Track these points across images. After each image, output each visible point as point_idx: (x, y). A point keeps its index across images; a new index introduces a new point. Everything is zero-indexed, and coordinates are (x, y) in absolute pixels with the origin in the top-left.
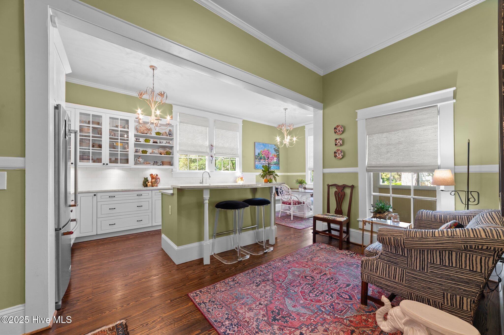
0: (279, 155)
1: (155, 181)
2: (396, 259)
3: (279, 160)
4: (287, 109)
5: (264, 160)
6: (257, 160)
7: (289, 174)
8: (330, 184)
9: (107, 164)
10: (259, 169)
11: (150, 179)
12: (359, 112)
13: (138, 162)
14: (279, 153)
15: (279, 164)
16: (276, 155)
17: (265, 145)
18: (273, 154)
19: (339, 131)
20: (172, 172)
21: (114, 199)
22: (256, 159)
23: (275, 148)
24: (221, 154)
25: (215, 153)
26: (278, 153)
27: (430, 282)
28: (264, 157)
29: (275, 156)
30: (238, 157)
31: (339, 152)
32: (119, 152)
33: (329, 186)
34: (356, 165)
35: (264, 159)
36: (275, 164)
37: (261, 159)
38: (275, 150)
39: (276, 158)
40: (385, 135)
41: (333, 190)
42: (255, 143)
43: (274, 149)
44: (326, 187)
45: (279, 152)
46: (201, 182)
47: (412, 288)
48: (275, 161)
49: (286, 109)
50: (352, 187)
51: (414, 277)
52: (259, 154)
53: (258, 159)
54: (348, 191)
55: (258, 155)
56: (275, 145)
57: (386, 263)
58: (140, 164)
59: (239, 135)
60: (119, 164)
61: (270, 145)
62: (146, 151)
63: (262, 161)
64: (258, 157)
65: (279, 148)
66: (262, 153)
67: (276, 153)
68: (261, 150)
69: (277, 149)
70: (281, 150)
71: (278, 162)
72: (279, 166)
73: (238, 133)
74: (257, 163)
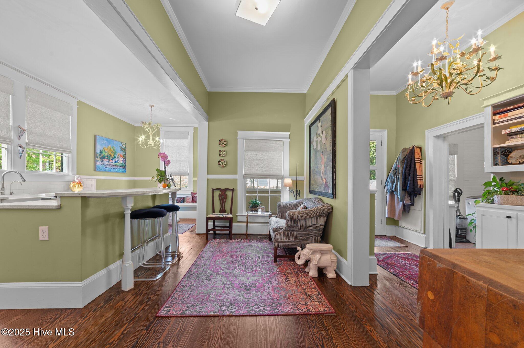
0: (125, 155)
2: (294, 228)
3: (126, 161)
4: (154, 106)
6: (99, 159)
7: (136, 178)
8: (214, 188)
10: (101, 172)
12: (240, 133)
14: (126, 153)
15: (125, 166)
16: (122, 154)
17: (109, 141)
18: (119, 154)
19: (223, 144)
22: (97, 157)
23: (121, 146)
24: (40, 144)
25: (27, 141)
26: (125, 153)
27: (307, 235)
28: (107, 156)
30: (71, 152)
31: (223, 161)
33: (213, 190)
34: (236, 173)
35: (107, 159)
36: (121, 166)
37: (103, 158)
38: (121, 149)
39: (122, 159)
40: (255, 153)
41: (217, 193)
42: (95, 136)
43: (120, 147)
44: (211, 191)
45: (125, 152)
47: (300, 241)
48: (121, 162)
49: (152, 106)
50: (233, 190)
51: (301, 235)
52: (101, 152)
54: (229, 194)
55: (100, 152)
56: (121, 143)
57: (289, 232)
59: (72, 120)
61: (115, 142)
63: (105, 160)
64: (100, 155)
65: (126, 147)
66: (105, 151)
67: (123, 153)
68: (104, 147)
69: (124, 148)
70: (128, 150)
71: (124, 164)
72: (126, 169)
73: (70, 117)
74: (98, 163)
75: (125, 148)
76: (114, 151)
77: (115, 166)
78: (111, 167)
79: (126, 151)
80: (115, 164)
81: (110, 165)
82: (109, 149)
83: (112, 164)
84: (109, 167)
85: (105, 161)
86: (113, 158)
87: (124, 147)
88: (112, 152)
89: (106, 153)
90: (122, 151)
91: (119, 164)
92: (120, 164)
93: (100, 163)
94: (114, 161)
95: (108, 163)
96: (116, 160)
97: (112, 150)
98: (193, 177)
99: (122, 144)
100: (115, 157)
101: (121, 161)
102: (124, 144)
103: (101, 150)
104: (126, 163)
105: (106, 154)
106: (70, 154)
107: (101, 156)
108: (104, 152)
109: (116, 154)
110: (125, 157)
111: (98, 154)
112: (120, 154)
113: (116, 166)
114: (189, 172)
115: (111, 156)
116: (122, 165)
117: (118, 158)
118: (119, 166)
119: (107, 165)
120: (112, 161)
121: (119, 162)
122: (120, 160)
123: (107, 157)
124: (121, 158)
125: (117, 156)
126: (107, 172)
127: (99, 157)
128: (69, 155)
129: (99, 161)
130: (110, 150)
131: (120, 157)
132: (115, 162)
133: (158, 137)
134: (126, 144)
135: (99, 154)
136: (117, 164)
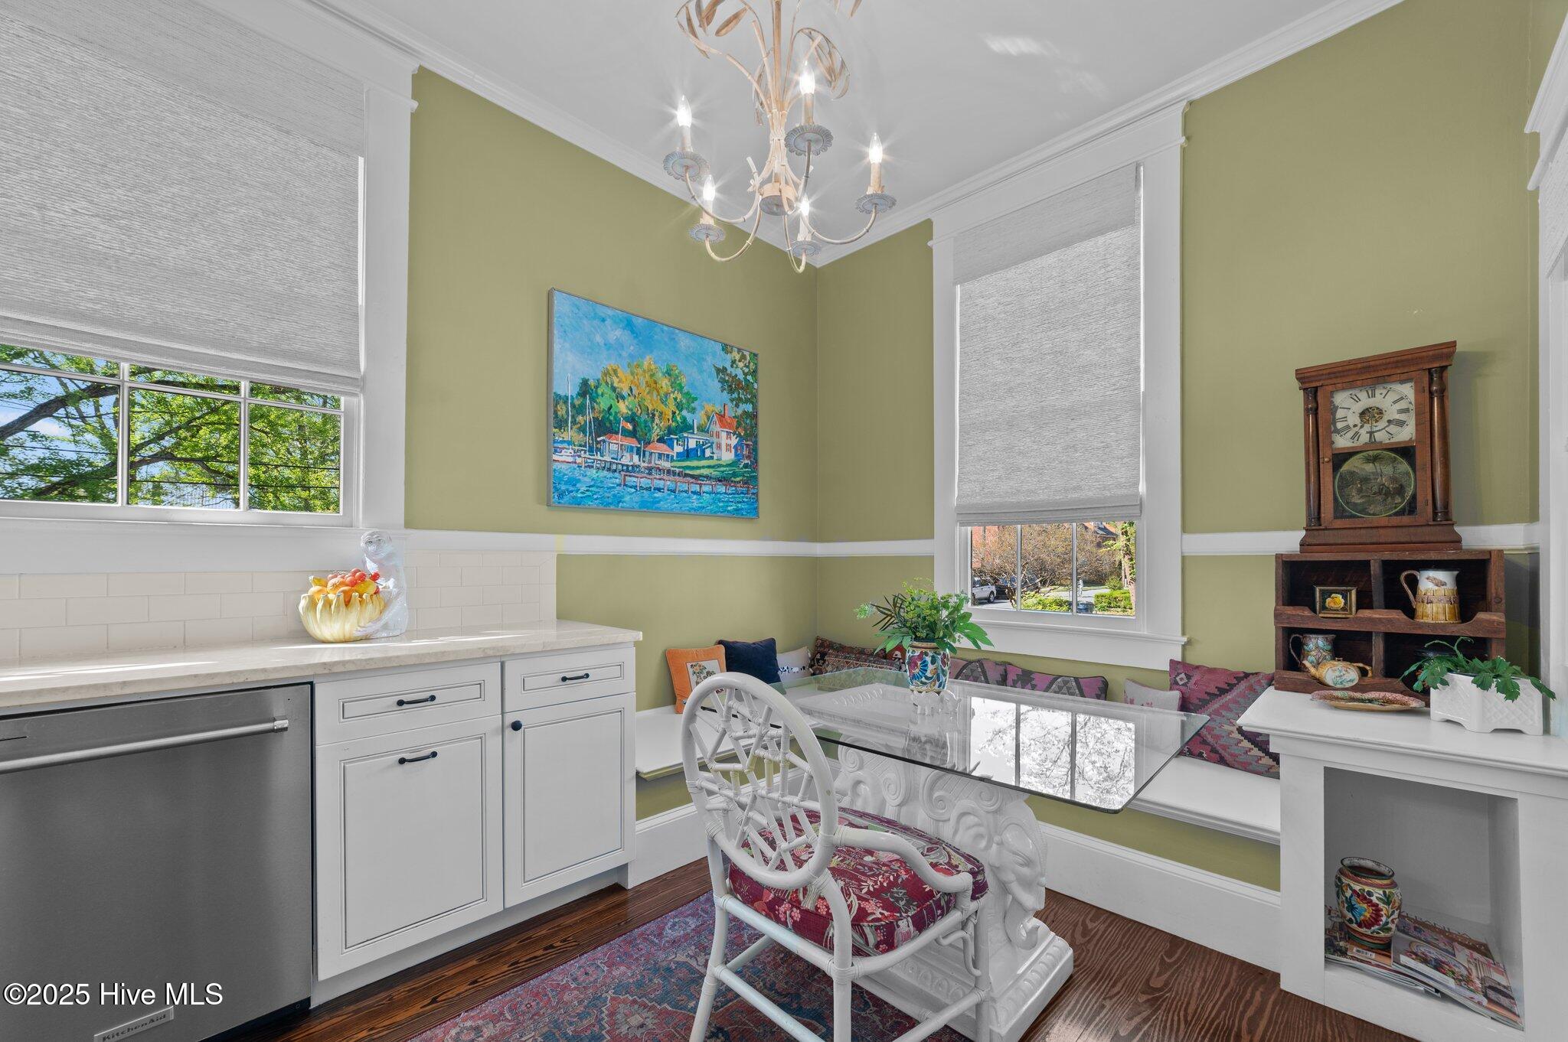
0: (754, 416)
5: (635, 444)
6: (570, 434)
7: (819, 549)
10: (590, 509)
14: (755, 408)
15: (751, 481)
16: (731, 412)
18: (709, 408)
22: (560, 424)
23: (728, 365)
26: (749, 408)
29: (730, 426)
35: (633, 434)
36: (722, 480)
37: (604, 427)
38: (722, 381)
39: (734, 441)
43: (718, 371)
45: (753, 400)
48: (728, 457)
52: (585, 389)
53: (582, 429)
55: (582, 395)
56: (726, 348)
63: (613, 445)
64: (580, 410)
65: (754, 373)
66: (614, 389)
67: (737, 406)
68: (610, 364)
69: (741, 377)
70: (763, 387)
71: (746, 466)
72: (756, 494)
73: (361, 160)
74: (571, 459)
75: (749, 378)
76: (681, 389)
77: (687, 475)
78: (661, 484)
79: (755, 396)
80: (686, 463)
81: (650, 469)
82: (642, 381)
83: (667, 465)
84: (645, 482)
85: (614, 447)
86: (670, 431)
87: (746, 374)
88: (667, 395)
89: (623, 398)
90: (731, 391)
91: (709, 467)
92: (720, 466)
93: (579, 460)
94: (678, 449)
95: (636, 458)
96: (692, 444)
97: (665, 383)
98: (1184, 530)
99: (729, 357)
100: (686, 427)
101: (725, 450)
102: (743, 357)
103: (585, 383)
104: (756, 461)
105: (623, 407)
107: (590, 416)
108: (608, 391)
109: (693, 411)
110: (747, 429)
111: (566, 402)
112: (718, 408)
113: (692, 476)
114: (1142, 488)
115: (657, 420)
116: (735, 475)
117: (702, 429)
118: (707, 477)
119: (631, 470)
120: (663, 448)
121: (711, 458)
122: (719, 447)
123: (630, 427)
124: (724, 435)
125: (697, 419)
126: (630, 510)
127: (574, 422)
128: (355, 400)
129: (569, 443)
130: (654, 386)
131: (716, 428)
132: (688, 454)
134: (755, 355)
135: (573, 406)
136: (698, 468)
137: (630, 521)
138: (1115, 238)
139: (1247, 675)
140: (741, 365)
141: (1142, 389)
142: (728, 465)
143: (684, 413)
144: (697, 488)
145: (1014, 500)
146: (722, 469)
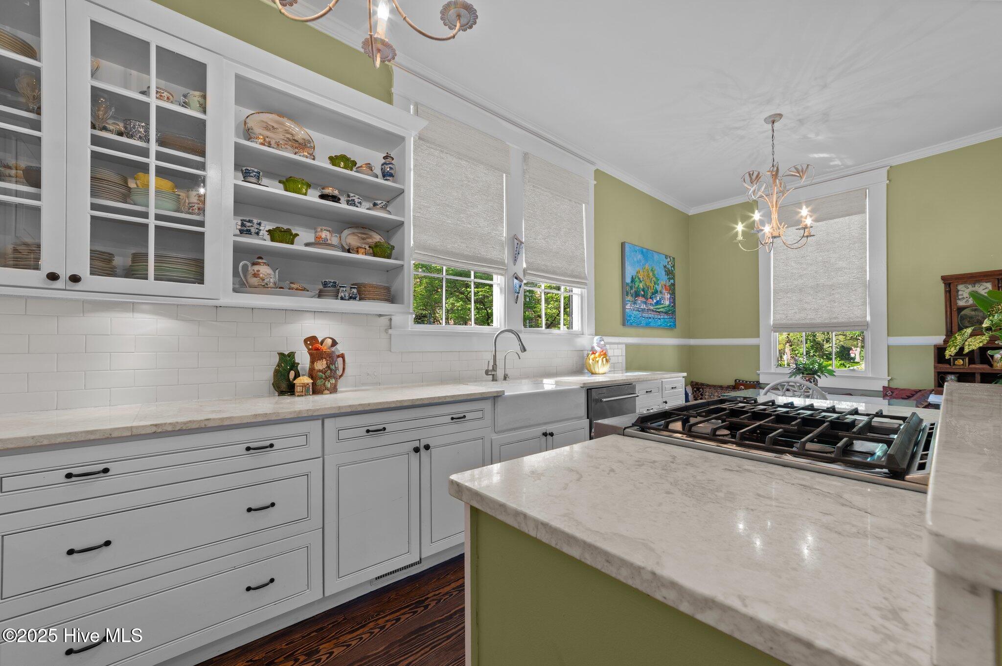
0: (673, 285)
1: (328, 367)
3: (674, 299)
4: (780, 116)
5: (644, 300)
6: (629, 298)
7: (693, 342)
9: (75, 279)
10: (633, 327)
11: (303, 359)
13: (254, 281)
14: (674, 281)
15: (674, 312)
16: (668, 285)
17: (646, 253)
18: (662, 283)
20: (390, 331)
21: (101, 484)
22: (627, 294)
23: (667, 264)
24: (543, 271)
25: (525, 266)
26: (672, 281)
28: (643, 290)
29: (668, 290)
30: (585, 284)
32: (152, 222)
35: (643, 296)
36: (666, 313)
37: (637, 294)
38: (666, 271)
39: (669, 296)
42: (623, 245)
43: (664, 267)
45: (673, 278)
46: (491, 368)
48: (667, 303)
49: (773, 120)
52: (633, 280)
53: (632, 295)
55: (632, 282)
56: (666, 257)
58: (263, 288)
59: (586, 212)
60: (151, 285)
61: (656, 256)
62: (288, 231)
63: (640, 300)
64: (631, 288)
65: (674, 266)
66: (639, 279)
67: (669, 281)
68: (638, 269)
69: (670, 268)
70: (678, 272)
71: (672, 306)
72: (675, 318)
73: (584, 205)
74: (629, 308)
75: (673, 268)
76: (655, 277)
79: (674, 276)
80: (657, 307)
81: (648, 310)
82: (646, 274)
83: (652, 308)
85: (639, 302)
86: (653, 294)
88: (652, 279)
89: (641, 282)
90: (668, 275)
91: (662, 308)
92: (665, 307)
93: (632, 308)
94: (655, 301)
95: (645, 306)
96: (658, 299)
97: (651, 274)
99: (667, 260)
100: (656, 292)
101: (667, 300)
102: (671, 260)
103: (632, 277)
104: (675, 304)
105: (641, 286)
106: (584, 288)
107: (634, 290)
108: (638, 280)
109: (658, 285)
110: (672, 289)
111: (628, 285)
112: (665, 283)
113: (658, 312)
115: (649, 290)
116: (669, 310)
117: (661, 292)
118: (662, 312)
119: (644, 310)
120: (651, 301)
121: (663, 304)
122: (665, 299)
123: (643, 293)
124: (666, 294)
125: (659, 288)
127: (630, 293)
128: (583, 290)
129: (629, 301)
130: (648, 276)
131: (664, 291)
132: (657, 303)
133: (807, 207)
134: (674, 258)
136: (660, 308)
137: (641, 331)
138: (856, 218)
139: (920, 391)
140: (670, 263)
141: (868, 279)
142: (667, 307)
143: (656, 286)
144: (659, 317)
145: (804, 322)
146: (666, 308)
